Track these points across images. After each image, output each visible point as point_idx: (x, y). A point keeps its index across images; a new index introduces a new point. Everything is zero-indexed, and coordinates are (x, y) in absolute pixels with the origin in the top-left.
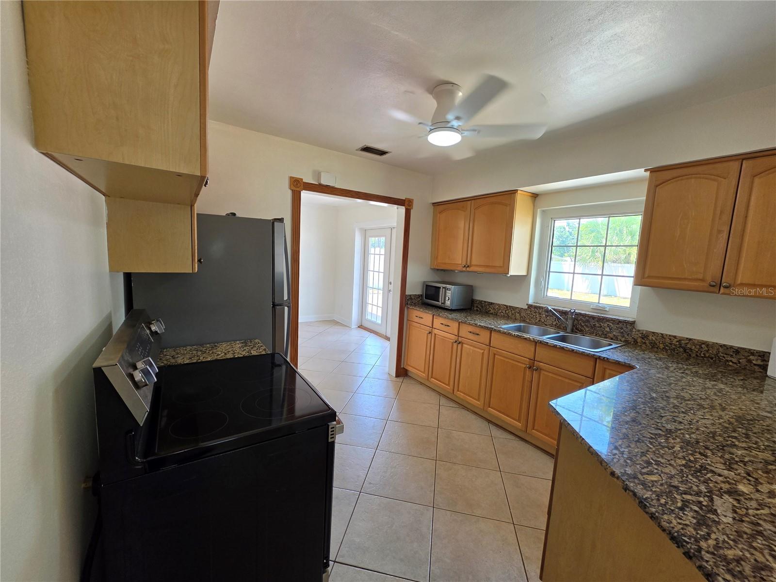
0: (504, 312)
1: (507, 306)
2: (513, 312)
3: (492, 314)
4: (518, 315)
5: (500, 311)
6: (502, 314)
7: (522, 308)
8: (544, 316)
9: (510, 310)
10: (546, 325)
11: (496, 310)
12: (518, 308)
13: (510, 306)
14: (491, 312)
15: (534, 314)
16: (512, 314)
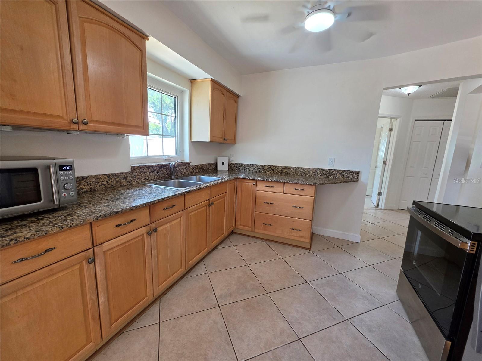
0: (105, 183)
1: (108, 175)
2: (117, 180)
3: (87, 191)
4: (124, 180)
5: (100, 184)
6: (103, 186)
7: (127, 173)
8: (148, 173)
9: (113, 179)
10: (150, 181)
11: (93, 184)
12: (122, 173)
13: (112, 174)
14: (83, 190)
15: (140, 175)
16: (117, 182)
